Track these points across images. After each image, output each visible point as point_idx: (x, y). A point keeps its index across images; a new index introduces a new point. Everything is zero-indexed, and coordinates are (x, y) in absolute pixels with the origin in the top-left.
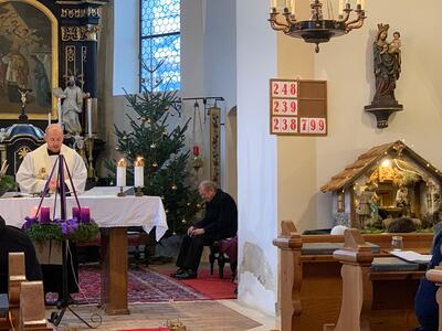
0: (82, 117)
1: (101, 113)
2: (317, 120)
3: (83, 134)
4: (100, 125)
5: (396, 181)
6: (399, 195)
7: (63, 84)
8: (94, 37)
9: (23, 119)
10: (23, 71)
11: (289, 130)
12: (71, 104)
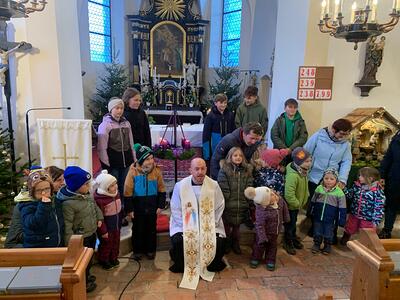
0: (195, 77)
1: (203, 76)
2: (326, 91)
3: (196, 84)
4: (203, 81)
5: (371, 130)
6: (372, 139)
7: (187, 62)
8: (201, 40)
9: (170, 78)
10: (171, 56)
11: (309, 97)
12: (190, 71)
